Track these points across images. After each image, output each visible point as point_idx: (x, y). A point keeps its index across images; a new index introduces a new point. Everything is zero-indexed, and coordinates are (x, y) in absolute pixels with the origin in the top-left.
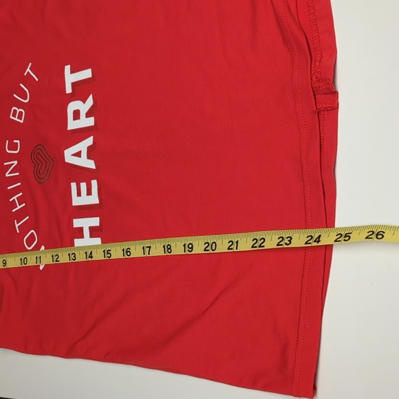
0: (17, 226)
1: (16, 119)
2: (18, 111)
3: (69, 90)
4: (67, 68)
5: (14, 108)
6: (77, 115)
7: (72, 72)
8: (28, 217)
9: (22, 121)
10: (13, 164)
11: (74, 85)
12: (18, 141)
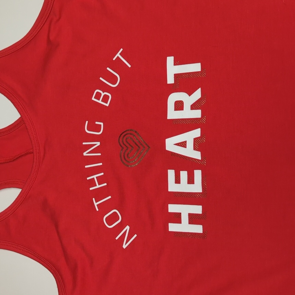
0: (96, 204)
1: (100, 102)
2: (103, 94)
3: (170, 80)
4: (170, 60)
5: (97, 91)
6: (179, 106)
7: (176, 64)
8: (110, 197)
9: (107, 105)
10: (95, 145)
11: (177, 76)
12: (102, 124)
